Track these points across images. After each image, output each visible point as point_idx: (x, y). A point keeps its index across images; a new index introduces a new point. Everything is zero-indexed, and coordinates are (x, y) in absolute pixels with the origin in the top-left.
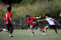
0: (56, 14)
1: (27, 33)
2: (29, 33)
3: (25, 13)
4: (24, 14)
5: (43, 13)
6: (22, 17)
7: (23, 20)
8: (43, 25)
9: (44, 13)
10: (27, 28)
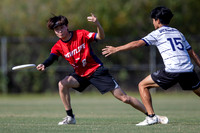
0: (186, 8)
1: (35, 115)
2: (46, 115)
3: (24, 8)
4: (21, 15)
5: (116, 6)
6: (7, 28)
7: (17, 43)
8: (118, 72)
9: (122, 8)
10: (36, 87)
